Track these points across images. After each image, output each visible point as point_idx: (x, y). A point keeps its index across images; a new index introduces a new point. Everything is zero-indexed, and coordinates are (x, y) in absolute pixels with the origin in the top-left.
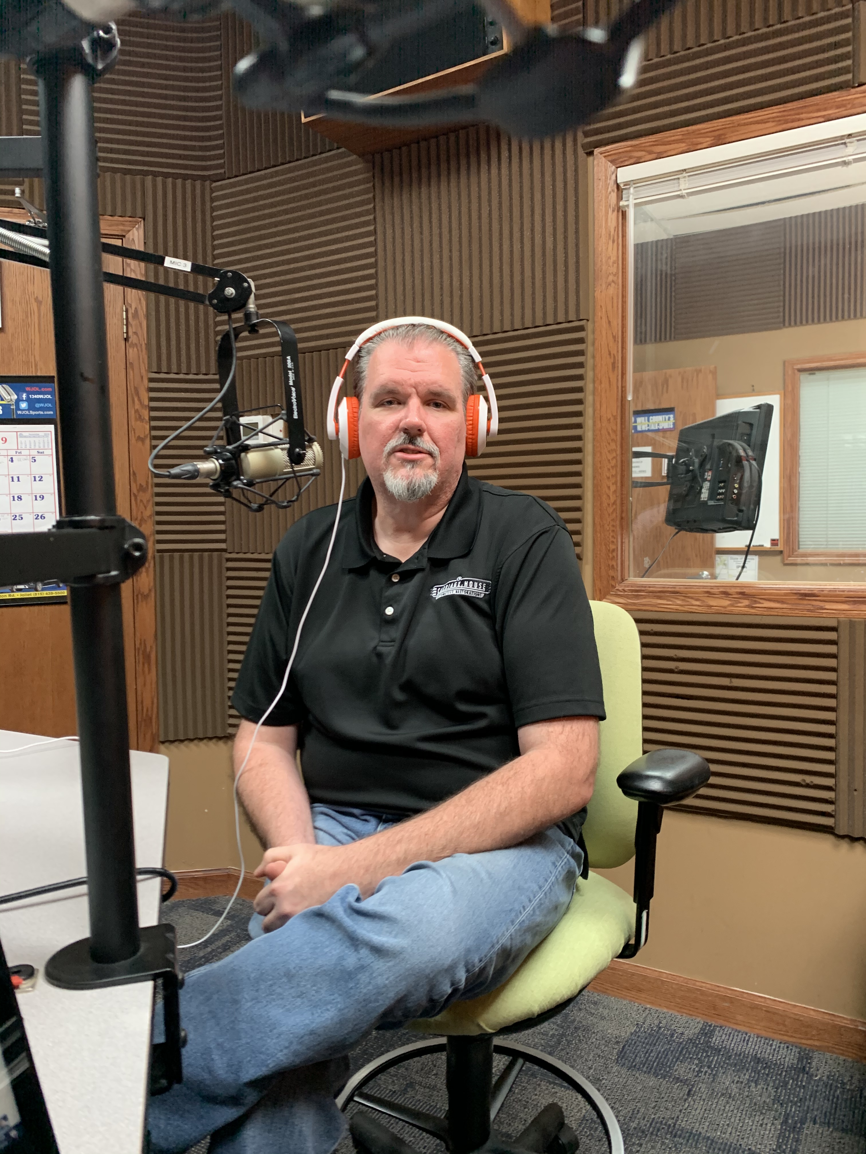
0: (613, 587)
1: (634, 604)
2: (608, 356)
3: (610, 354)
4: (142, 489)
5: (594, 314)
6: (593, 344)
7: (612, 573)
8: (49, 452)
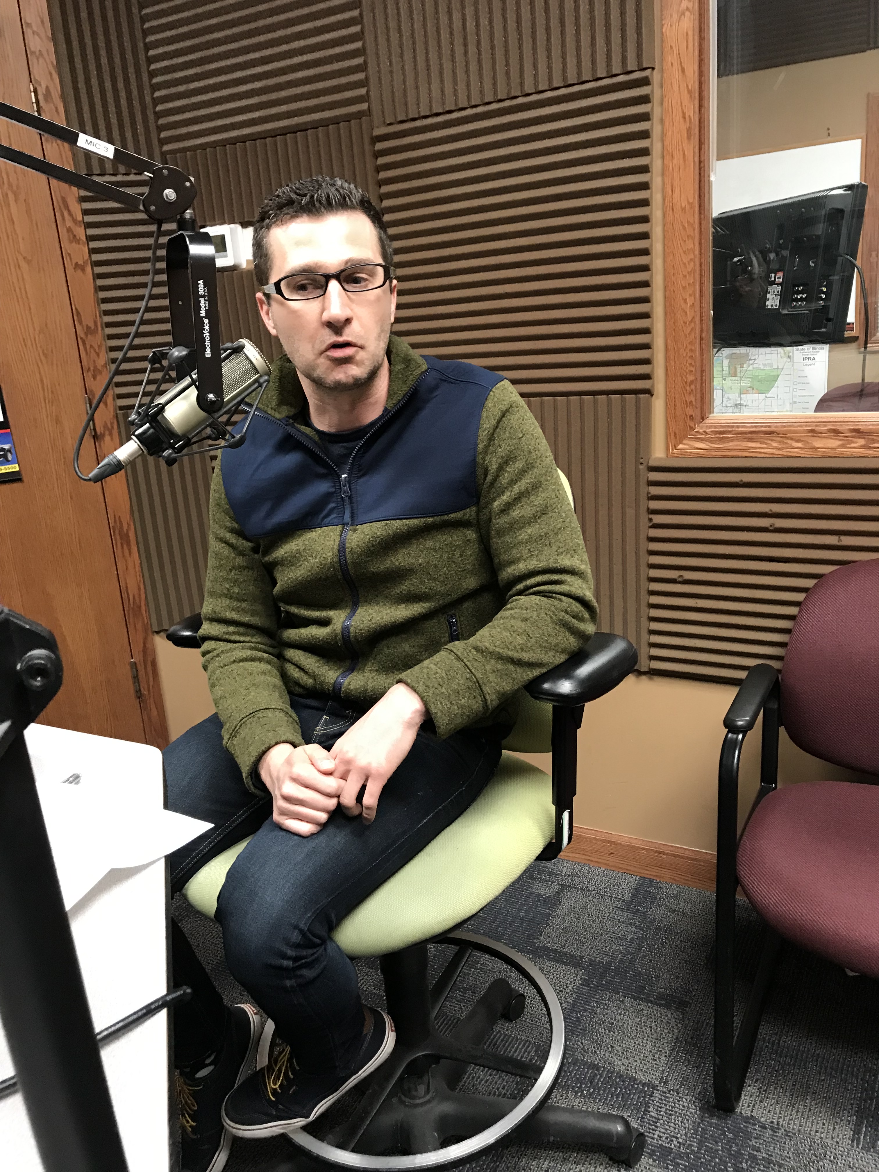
0: (692, 429)
1: (718, 449)
2: (682, 120)
3: (684, 118)
4: (89, 331)
5: (662, 60)
6: (662, 103)
7: (690, 411)
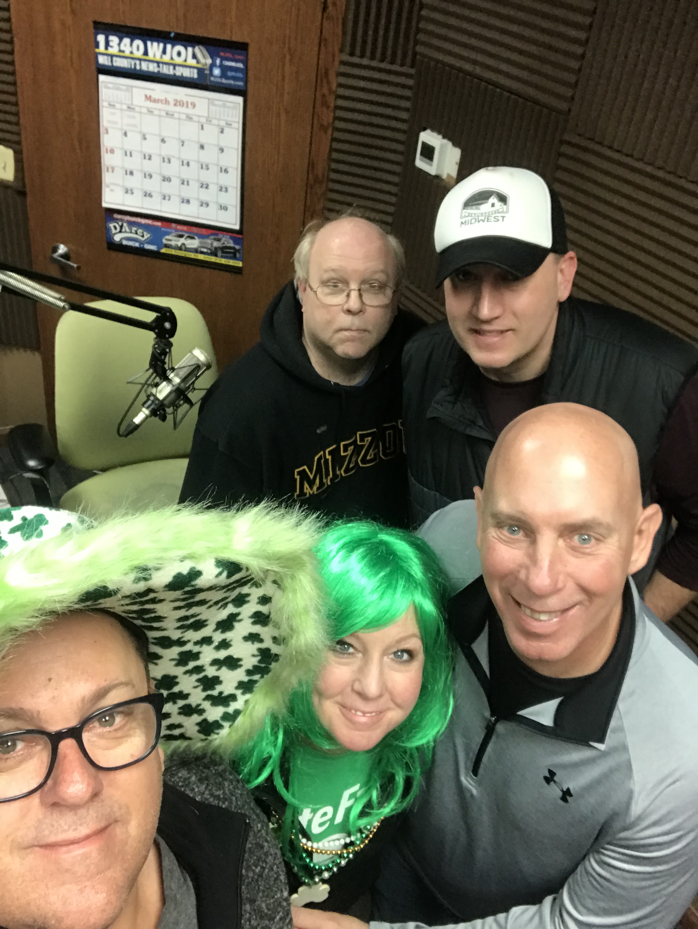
4: (317, 179)
8: (235, 125)
